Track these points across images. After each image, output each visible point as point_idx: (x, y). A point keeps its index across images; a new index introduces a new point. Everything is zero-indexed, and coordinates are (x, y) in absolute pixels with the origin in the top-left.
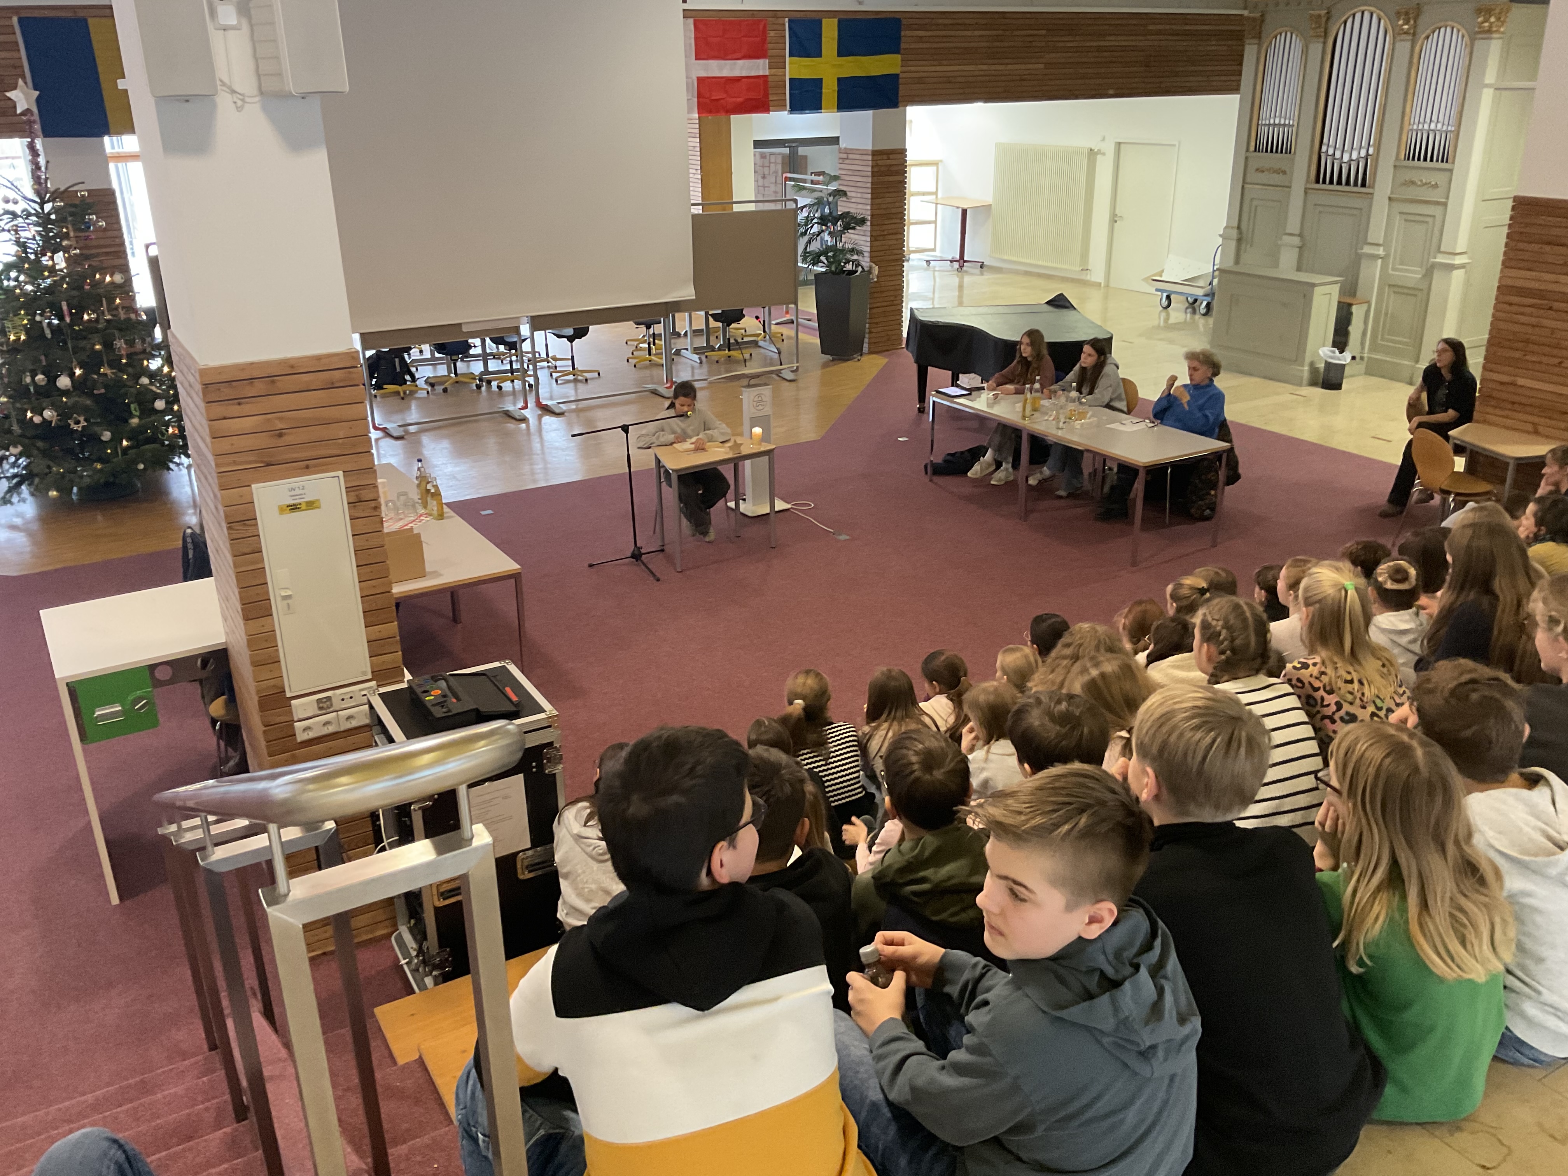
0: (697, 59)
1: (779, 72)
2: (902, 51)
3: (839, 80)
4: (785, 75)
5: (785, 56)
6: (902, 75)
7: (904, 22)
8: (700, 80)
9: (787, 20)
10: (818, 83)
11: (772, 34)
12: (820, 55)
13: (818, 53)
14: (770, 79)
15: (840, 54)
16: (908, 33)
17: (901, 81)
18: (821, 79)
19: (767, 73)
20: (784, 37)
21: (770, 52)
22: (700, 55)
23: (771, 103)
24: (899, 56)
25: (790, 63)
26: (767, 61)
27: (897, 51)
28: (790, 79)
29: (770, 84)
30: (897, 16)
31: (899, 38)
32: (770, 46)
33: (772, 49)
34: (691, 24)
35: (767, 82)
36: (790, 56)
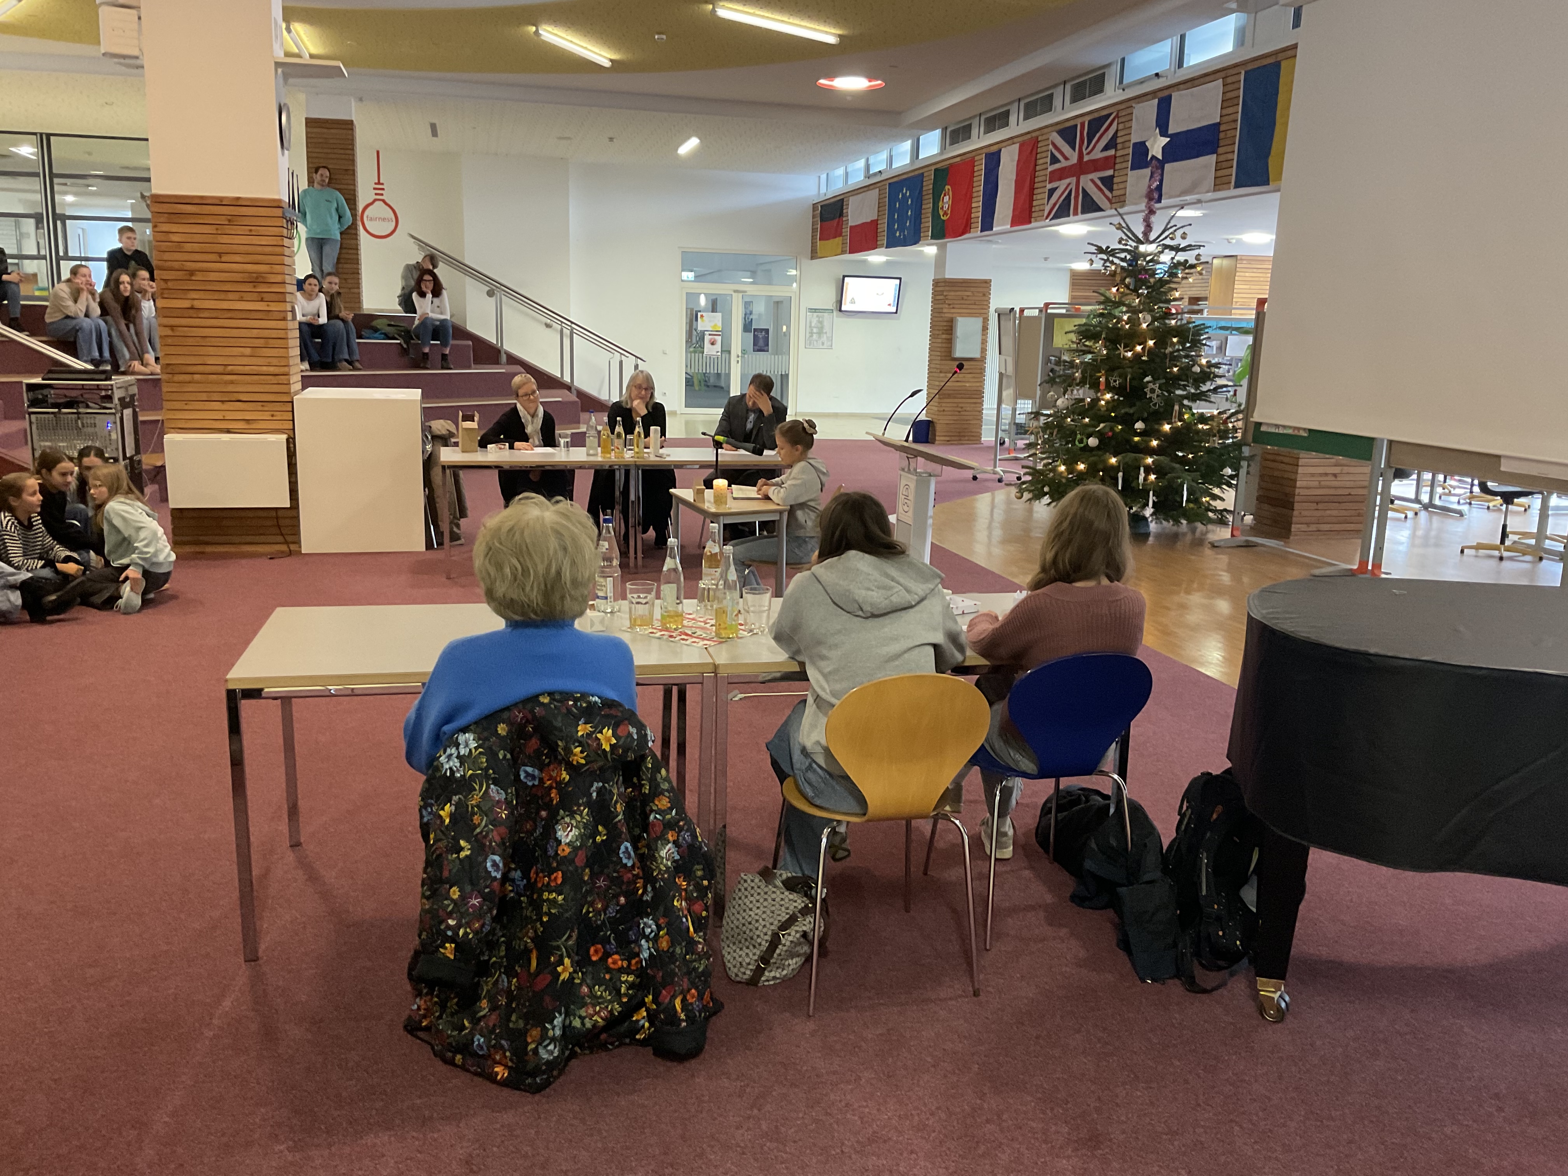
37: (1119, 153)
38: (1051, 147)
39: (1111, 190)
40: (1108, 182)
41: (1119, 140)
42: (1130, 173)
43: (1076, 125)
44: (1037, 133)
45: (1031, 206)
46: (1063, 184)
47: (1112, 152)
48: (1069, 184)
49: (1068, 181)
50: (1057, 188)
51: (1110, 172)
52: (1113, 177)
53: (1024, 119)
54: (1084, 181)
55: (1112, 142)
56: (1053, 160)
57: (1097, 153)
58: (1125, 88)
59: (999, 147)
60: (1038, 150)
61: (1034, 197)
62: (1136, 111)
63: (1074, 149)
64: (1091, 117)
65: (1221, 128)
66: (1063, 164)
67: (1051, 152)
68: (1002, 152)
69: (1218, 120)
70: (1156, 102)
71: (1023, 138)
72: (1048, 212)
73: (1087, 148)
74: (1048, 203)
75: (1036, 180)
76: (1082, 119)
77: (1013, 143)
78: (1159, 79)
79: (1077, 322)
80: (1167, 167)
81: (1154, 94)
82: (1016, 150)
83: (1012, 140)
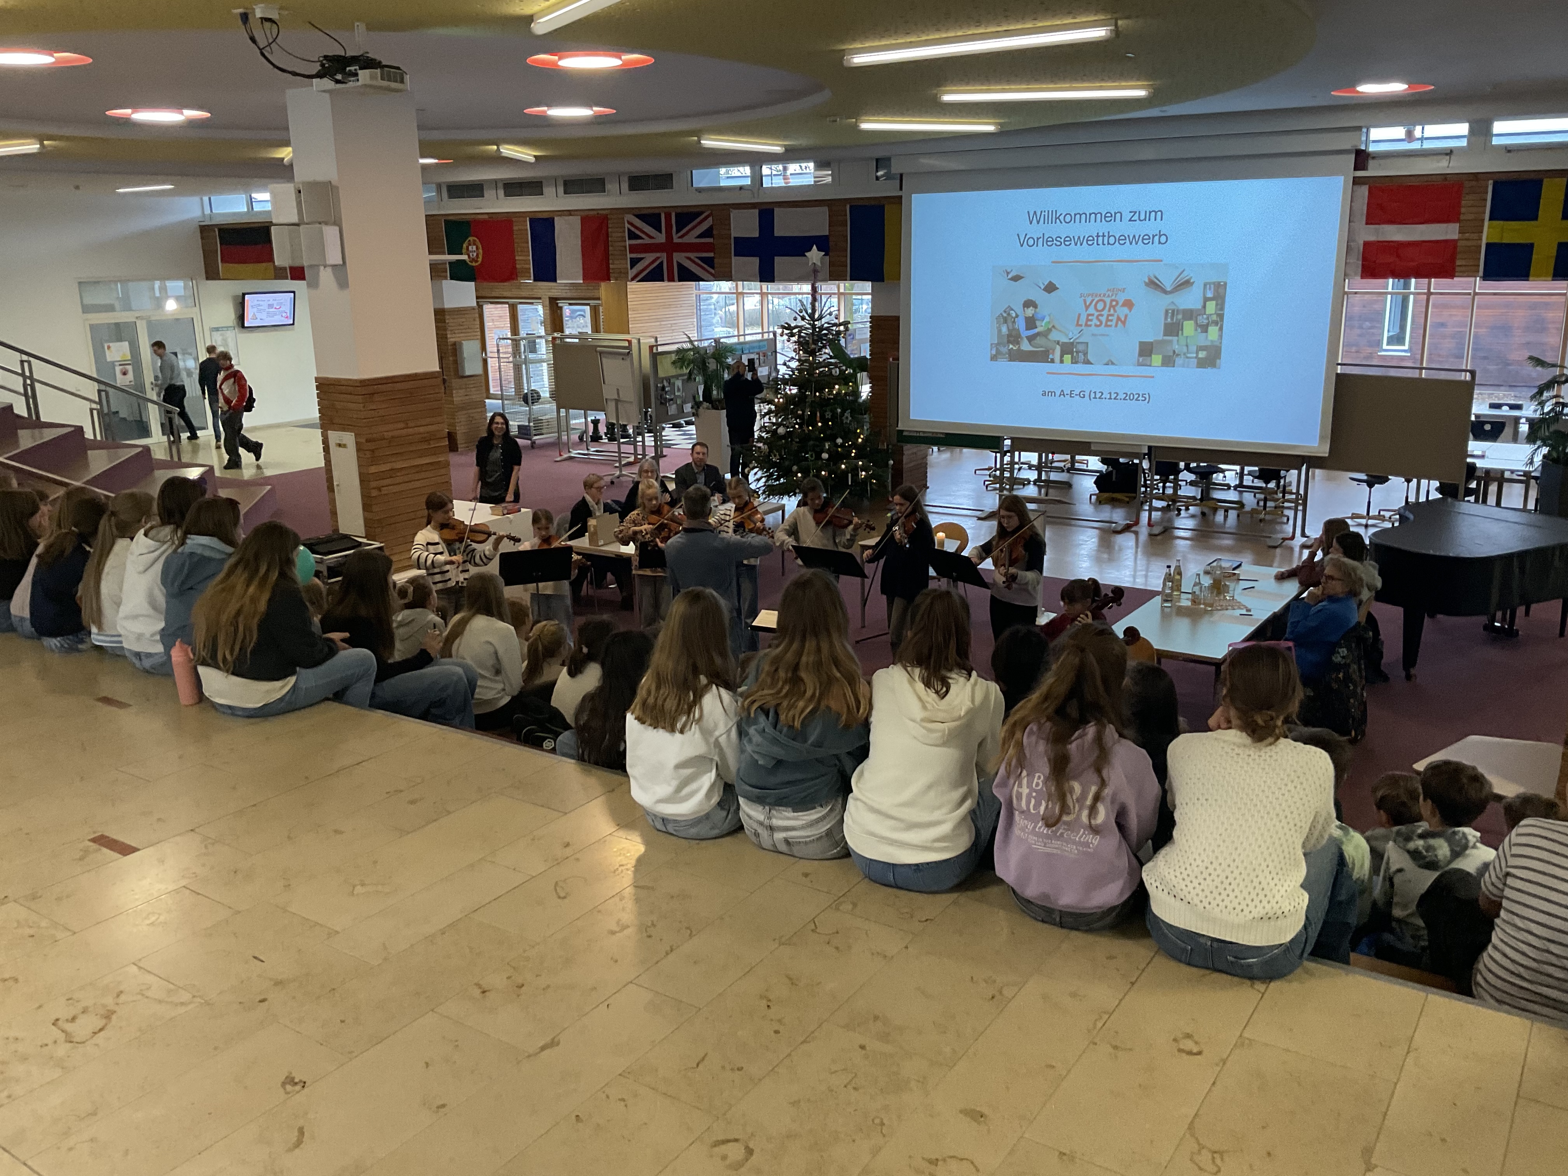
0: (1367, 224)
1: (1475, 236)
3: (1561, 245)
4: (1481, 239)
5: (1483, 220)
8: (1366, 244)
9: (1491, 182)
10: (1529, 248)
11: (1467, 197)
12: (1536, 219)
13: (1533, 216)
14: (1460, 244)
15: (1565, 216)
18: (1532, 245)
19: (1456, 237)
20: (1486, 200)
21: (1462, 217)
22: (1371, 219)
23: (1458, 269)
25: (1489, 228)
26: (1458, 225)
28: (1488, 245)
29: (1458, 249)
32: (1463, 210)
33: (1466, 212)
34: (1364, 190)
35: (1455, 247)
36: (1490, 219)
37: (716, 242)
38: (627, 225)
39: (713, 268)
40: (709, 262)
41: (715, 232)
42: (733, 258)
43: (660, 215)
44: (608, 212)
45: (608, 268)
46: (649, 257)
47: (710, 240)
48: (658, 258)
49: (658, 255)
50: (642, 259)
51: (711, 255)
52: (712, 259)
53: (565, 193)
54: (679, 257)
55: (708, 233)
56: (632, 236)
57: (691, 238)
58: (700, 190)
59: (551, 215)
60: (610, 226)
61: (611, 261)
62: (734, 214)
63: (660, 232)
64: (679, 211)
65: (831, 239)
66: (647, 241)
67: (629, 229)
68: (557, 220)
69: (827, 233)
70: (756, 212)
71: (586, 213)
72: (633, 275)
73: (678, 232)
74: (631, 268)
75: (610, 248)
76: (667, 210)
77: (571, 215)
78: (742, 191)
79: (674, 357)
80: (777, 259)
81: (753, 206)
82: (576, 221)
83: (570, 213)
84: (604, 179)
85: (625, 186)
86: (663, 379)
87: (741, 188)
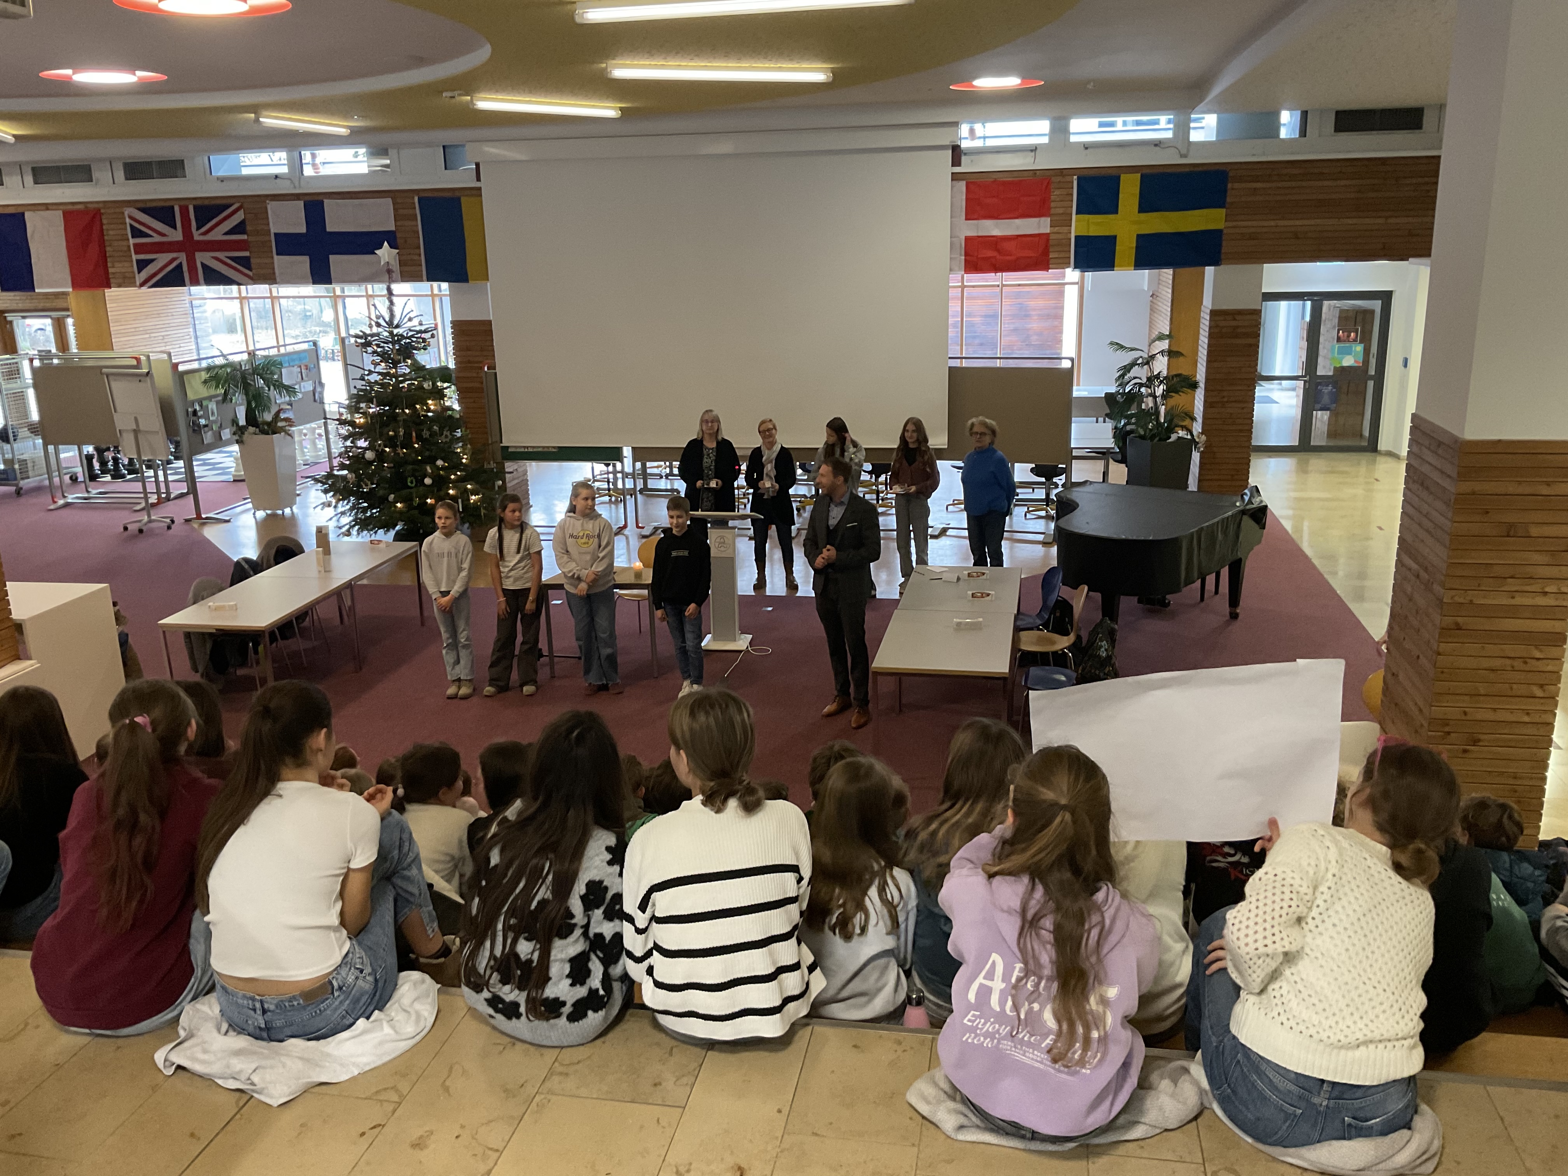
0: (966, 219)
1: (1065, 229)
2: (1227, 205)
3: (1139, 237)
4: (1070, 232)
5: (1071, 214)
6: (1225, 232)
7: (1231, 174)
8: (968, 239)
9: (1075, 177)
10: (1111, 240)
11: (1057, 192)
12: (1117, 213)
13: (1113, 209)
14: (1052, 237)
15: (1142, 210)
16: (1236, 185)
17: (1224, 238)
18: (1115, 237)
19: (1048, 231)
20: (1072, 195)
21: (1053, 211)
22: (972, 215)
23: (1051, 261)
24: (1224, 210)
25: (1076, 221)
26: (1049, 219)
27: (1221, 205)
28: (1076, 237)
29: (1051, 242)
30: (1221, 168)
31: (1225, 191)
32: (1053, 204)
33: (1056, 207)
34: (962, 185)
35: (1048, 240)
36: (1077, 214)
37: (251, 239)
38: (128, 220)
39: (250, 269)
40: (245, 262)
41: (249, 228)
42: (275, 257)
43: (173, 207)
44: (101, 205)
45: (107, 273)
46: (162, 259)
47: (245, 237)
48: (174, 260)
49: (174, 255)
50: (152, 261)
51: (247, 254)
52: (247, 259)
53: (36, 182)
54: (201, 258)
55: (239, 228)
56: (136, 233)
57: (217, 235)
58: (222, 180)
59: (20, 210)
60: (105, 221)
61: (109, 265)
62: (271, 206)
63: (175, 227)
64: (199, 203)
65: (398, 235)
66: (157, 239)
67: (131, 226)
68: (28, 215)
69: (393, 228)
70: (301, 204)
71: (70, 207)
72: (142, 280)
73: (198, 229)
74: (139, 273)
75: (108, 249)
76: (182, 203)
77: (48, 209)
78: (278, 180)
79: (204, 375)
80: (332, 258)
81: (297, 197)
82: (57, 217)
83: (46, 207)
84: (89, 166)
85: (120, 174)
86: (192, 403)
87: (276, 177)
